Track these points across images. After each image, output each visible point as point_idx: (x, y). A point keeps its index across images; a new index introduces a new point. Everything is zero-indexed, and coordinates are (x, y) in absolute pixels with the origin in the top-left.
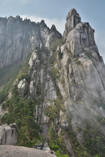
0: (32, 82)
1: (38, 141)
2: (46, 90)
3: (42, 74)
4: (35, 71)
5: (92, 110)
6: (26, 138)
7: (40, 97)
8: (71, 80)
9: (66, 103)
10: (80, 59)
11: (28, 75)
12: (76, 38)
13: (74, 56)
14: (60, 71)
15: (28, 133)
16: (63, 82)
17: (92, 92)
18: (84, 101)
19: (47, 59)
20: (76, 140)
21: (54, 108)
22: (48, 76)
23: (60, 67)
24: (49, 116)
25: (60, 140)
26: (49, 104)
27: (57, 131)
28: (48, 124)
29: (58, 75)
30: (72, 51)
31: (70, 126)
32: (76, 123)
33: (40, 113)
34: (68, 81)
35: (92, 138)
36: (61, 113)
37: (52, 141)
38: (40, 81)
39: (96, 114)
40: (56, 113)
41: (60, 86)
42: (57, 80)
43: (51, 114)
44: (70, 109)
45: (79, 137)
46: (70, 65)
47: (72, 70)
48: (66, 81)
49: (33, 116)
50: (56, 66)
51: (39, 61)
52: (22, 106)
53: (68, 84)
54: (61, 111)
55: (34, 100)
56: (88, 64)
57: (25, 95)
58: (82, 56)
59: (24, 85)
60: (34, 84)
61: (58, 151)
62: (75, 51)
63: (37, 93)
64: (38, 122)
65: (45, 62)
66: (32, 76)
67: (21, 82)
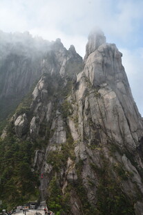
0: (34, 119)
1: (33, 197)
2: (52, 130)
3: (49, 109)
4: (39, 104)
5: (111, 159)
6: (17, 193)
7: (44, 139)
8: (86, 118)
9: (76, 149)
10: (101, 91)
11: (29, 109)
12: (96, 63)
13: (94, 87)
14: (73, 105)
15: (21, 186)
16: (76, 121)
17: (113, 135)
18: (101, 147)
19: (58, 90)
20: (86, 200)
21: (60, 153)
22: (58, 112)
23: (74, 101)
24: (52, 165)
25: (64, 197)
26: (54, 149)
27: (62, 186)
28: (50, 175)
29: (70, 110)
30: (91, 80)
31: (80, 180)
32: (88, 176)
33: (41, 159)
34: (83, 120)
35: (108, 198)
36: (69, 161)
37: (52, 198)
38: (45, 117)
39: (117, 164)
40: (63, 161)
41: (72, 125)
42: (68, 118)
43: (55, 162)
44: (82, 156)
45: (91, 195)
46: (86, 99)
47: (89, 105)
48: (80, 119)
49: (31, 164)
50: (69, 98)
51: (46, 91)
52: (18, 148)
53: (82, 123)
54: (69, 158)
55: (35, 141)
56: (111, 98)
57: (23, 135)
58: (104, 87)
59: (22, 122)
60: (37, 121)
61: (58, 213)
62: (94, 80)
63: (39, 133)
64: (37, 172)
65: (56, 94)
66: (36, 111)
67: (20, 117)
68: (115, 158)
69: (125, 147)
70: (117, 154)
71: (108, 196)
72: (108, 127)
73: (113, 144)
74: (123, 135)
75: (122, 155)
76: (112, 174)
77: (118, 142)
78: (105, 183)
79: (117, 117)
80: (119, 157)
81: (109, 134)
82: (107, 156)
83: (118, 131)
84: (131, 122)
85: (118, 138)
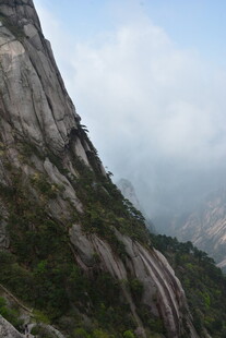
68: (32, 166)
69: (47, 145)
70: (35, 159)
71: (27, 229)
72: (14, 111)
73: (25, 143)
74: (42, 126)
75: (43, 159)
76: (29, 193)
77: (34, 139)
78: (19, 211)
79: (28, 94)
80: (38, 164)
81: (17, 125)
82: (17, 164)
83: (34, 119)
84: (53, 104)
85: (34, 132)
